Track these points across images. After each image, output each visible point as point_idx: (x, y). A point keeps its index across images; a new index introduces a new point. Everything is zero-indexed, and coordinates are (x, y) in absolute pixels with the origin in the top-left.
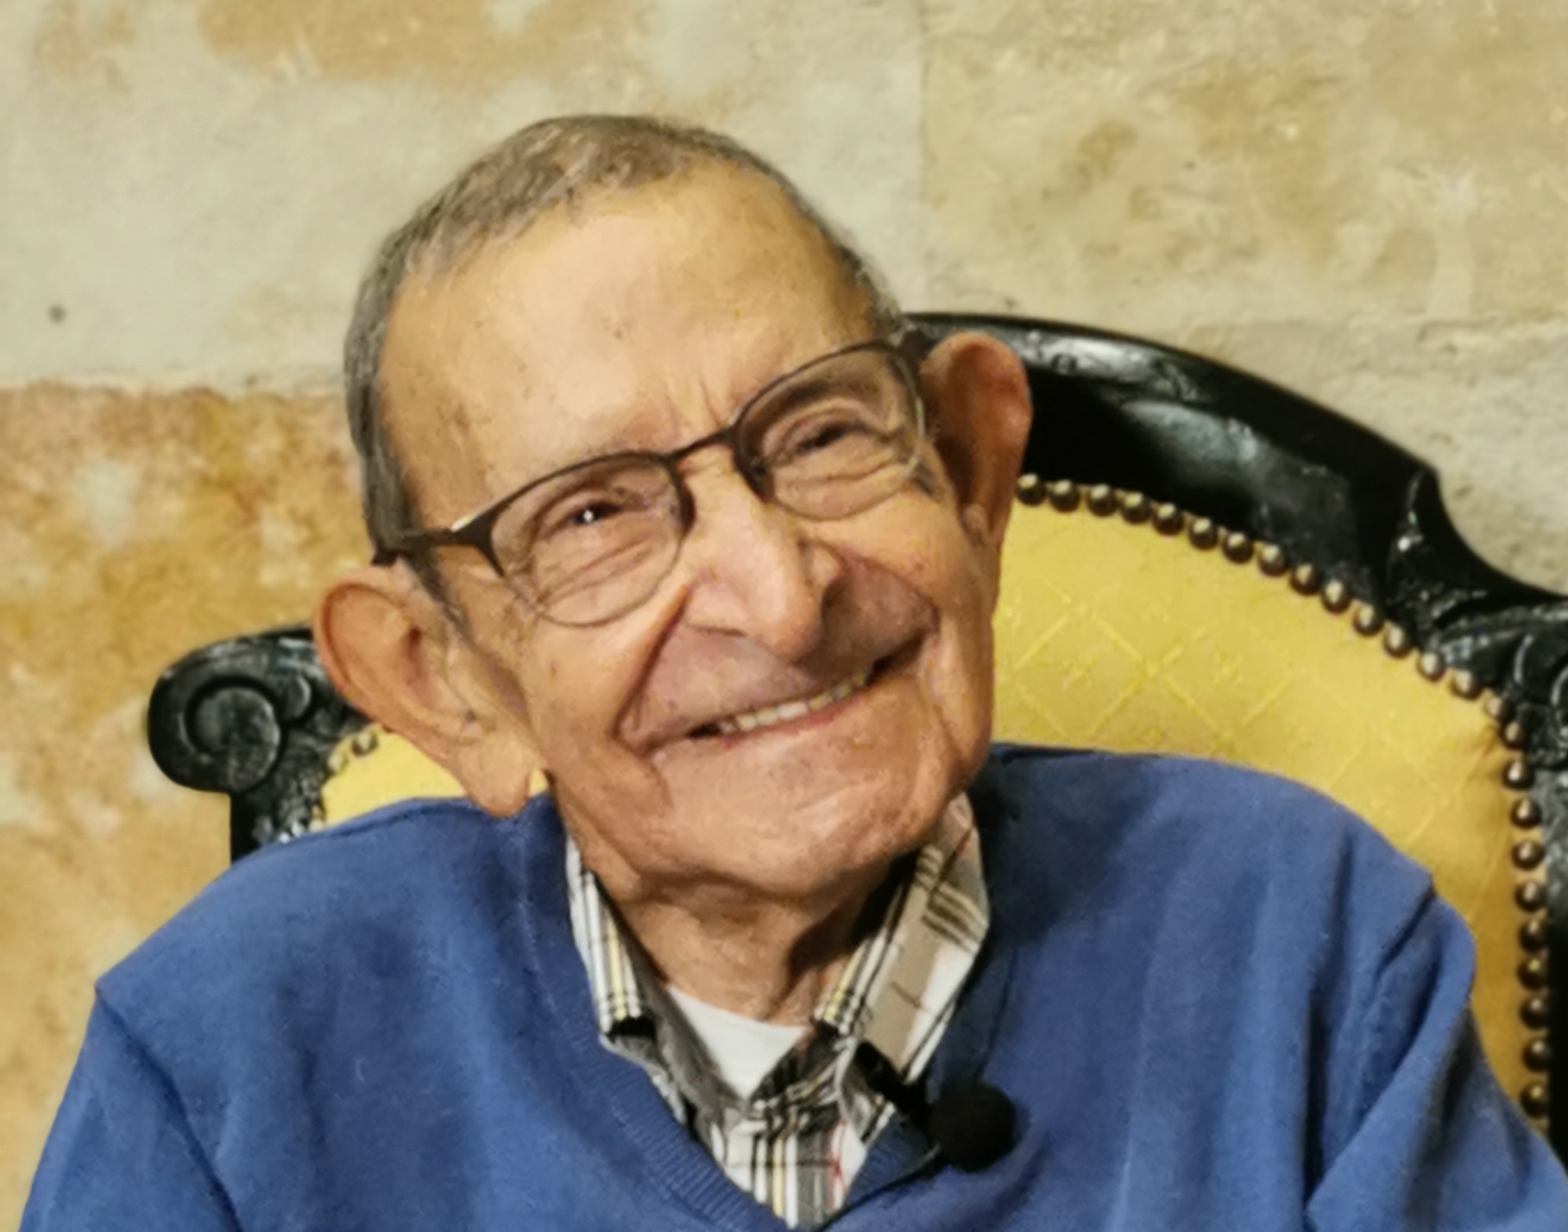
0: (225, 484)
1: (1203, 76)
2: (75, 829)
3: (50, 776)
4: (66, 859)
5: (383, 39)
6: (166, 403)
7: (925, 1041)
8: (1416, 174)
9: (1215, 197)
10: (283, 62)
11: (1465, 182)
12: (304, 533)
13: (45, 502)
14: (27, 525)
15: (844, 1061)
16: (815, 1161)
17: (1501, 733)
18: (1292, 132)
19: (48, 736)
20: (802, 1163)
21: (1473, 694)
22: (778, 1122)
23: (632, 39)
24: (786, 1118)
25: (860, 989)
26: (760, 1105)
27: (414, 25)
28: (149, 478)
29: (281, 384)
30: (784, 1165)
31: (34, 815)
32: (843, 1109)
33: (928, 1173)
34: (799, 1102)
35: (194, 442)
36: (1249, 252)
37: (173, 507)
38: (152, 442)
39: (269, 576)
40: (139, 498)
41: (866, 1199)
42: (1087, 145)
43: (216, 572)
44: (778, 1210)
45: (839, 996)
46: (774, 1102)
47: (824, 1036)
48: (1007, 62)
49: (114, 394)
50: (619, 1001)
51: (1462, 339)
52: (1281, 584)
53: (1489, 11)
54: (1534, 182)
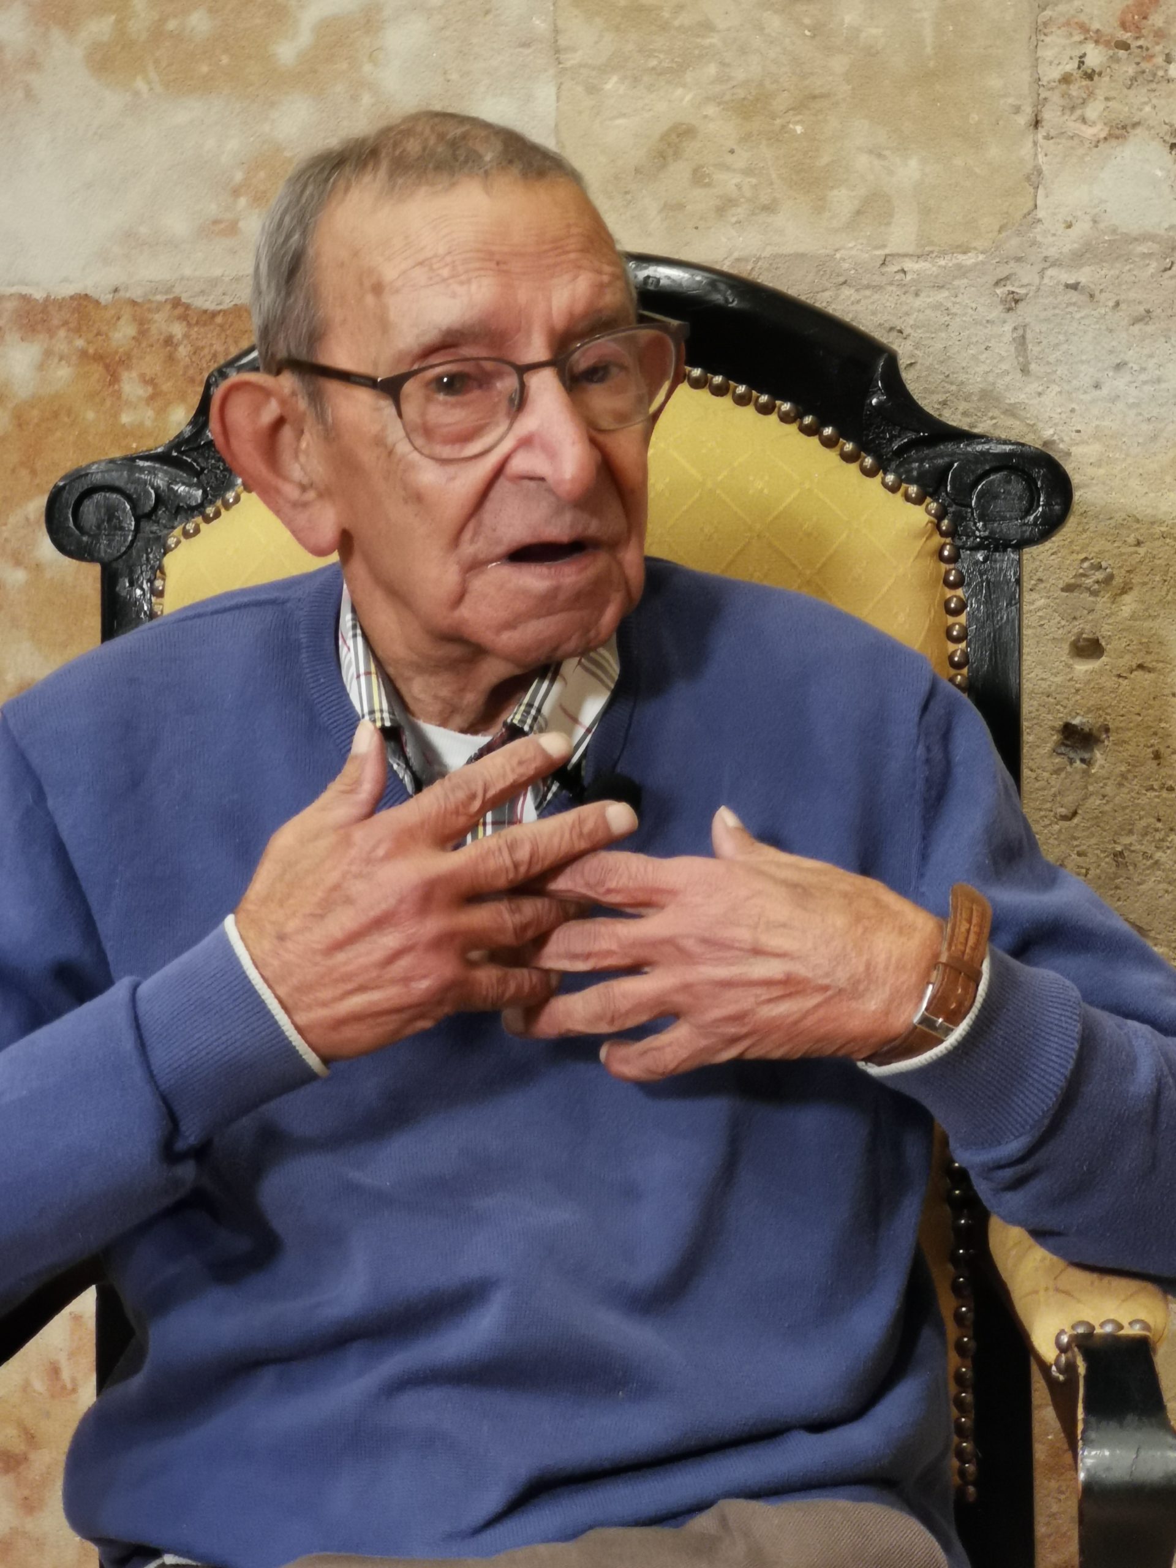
0: (98, 358)
1: (741, 93)
5: (205, 69)
6: (60, 304)
8: (880, 156)
9: (748, 172)
10: (140, 85)
11: (913, 163)
12: (150, 390)
17: (938, 526)
18: (799, 129)
21: (918, 501)
23: (367, 68)
25: (536, 704)
27: (225, 60)
28: (48, 353)
29: (136, 294)
35: (78, 330)
36: (769, 208)
37: (63, 373)
38: (51, 333)
39: (126, 418)
40: (41, 367)
42: (664, 137)
43: (91, 415)
45: (523, 708)
48: (612, 84)
49: (25, 298)
50: (377, 715)
51: (908, 265)
52: (793, 428)
53: (929, 50)
54: (958, 162)
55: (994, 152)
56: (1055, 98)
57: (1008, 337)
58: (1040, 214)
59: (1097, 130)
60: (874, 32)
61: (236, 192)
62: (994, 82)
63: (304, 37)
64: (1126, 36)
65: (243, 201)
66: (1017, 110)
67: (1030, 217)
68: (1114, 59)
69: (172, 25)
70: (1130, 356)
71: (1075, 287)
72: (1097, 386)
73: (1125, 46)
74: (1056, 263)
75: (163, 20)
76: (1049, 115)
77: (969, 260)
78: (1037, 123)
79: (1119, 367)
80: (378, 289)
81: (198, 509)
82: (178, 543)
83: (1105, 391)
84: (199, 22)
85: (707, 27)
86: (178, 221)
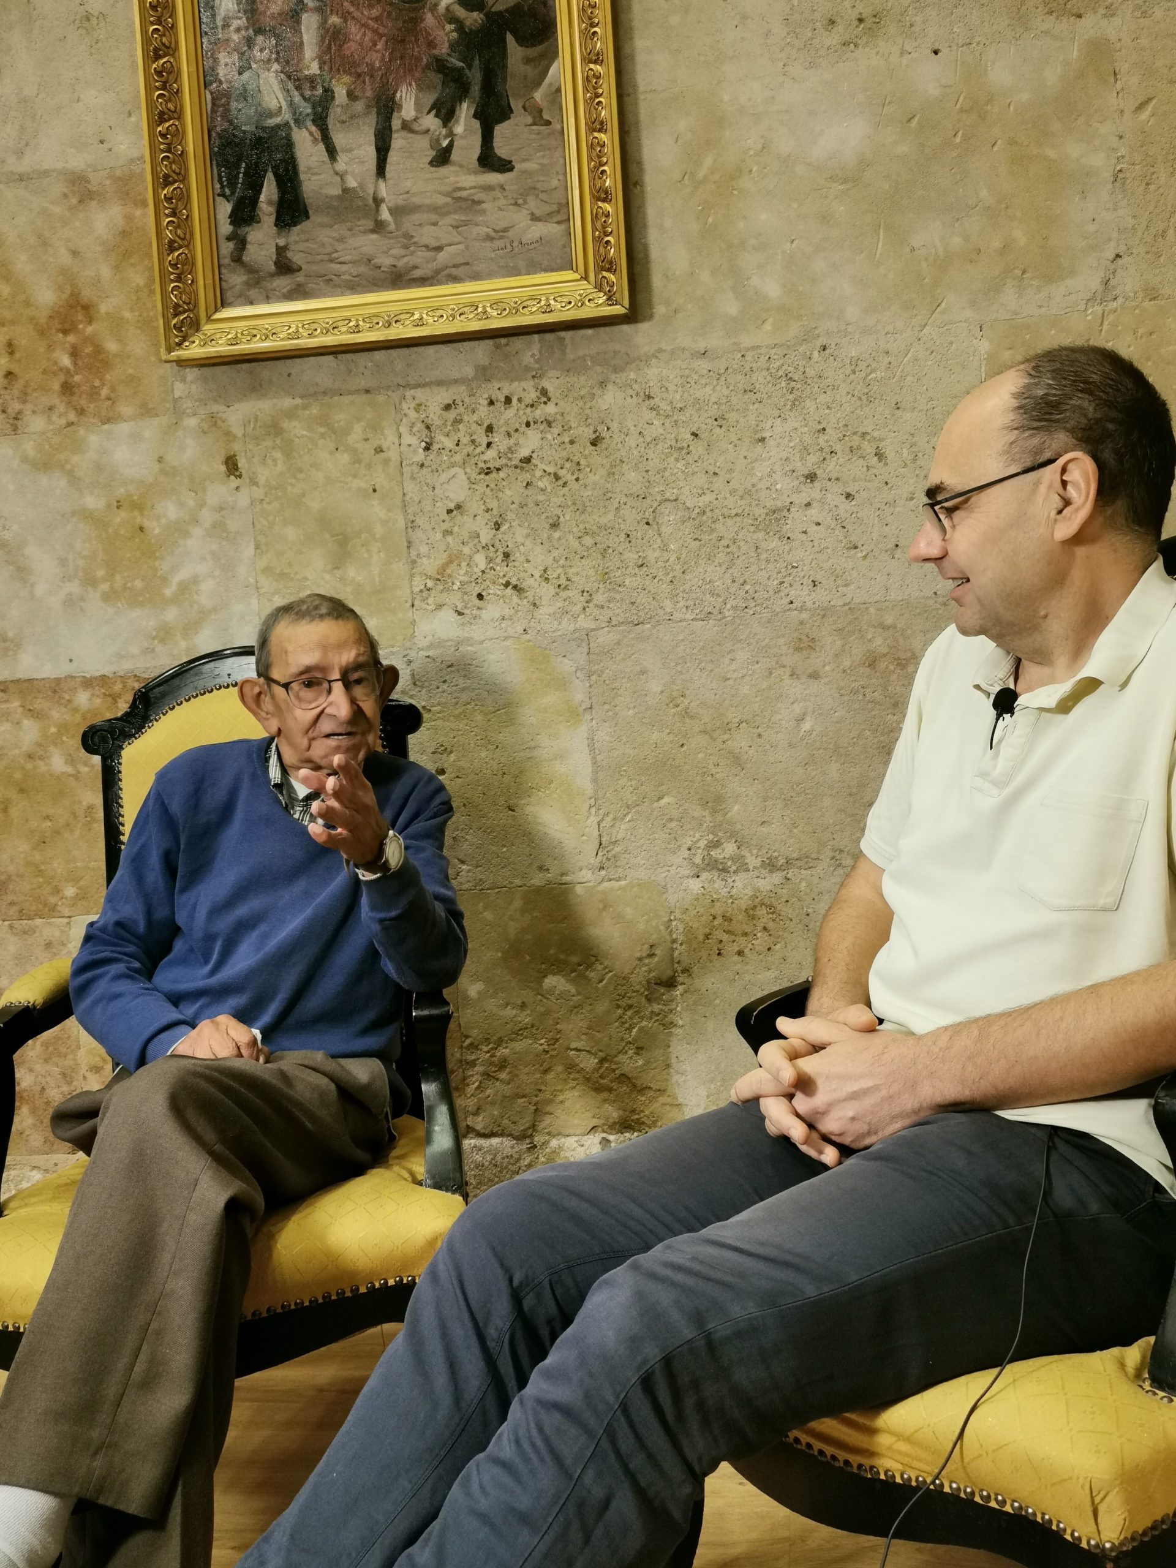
0: (110, 695)
2: (79, 772)
3: (73, 760)
4: (77, 779)
5: (141, 599)
6: (96, 678)
10: (120, 605)
11: (375, 619)
13: (70, 702)
14: (65, 707)
19: (72, 753)
23: (195, 597)
27: (148, 596)
28: (93, 695)
29: (121, 673)
31: (69, 770)
35: (102, 687)
38: (93, 688)
40: (90, 699)
49: (84, 677)
53: (377, 583)
54: (389, 619)
55: (400, 615)
56: (418, 597)
57: (409, 673)
58: (416, 634)
59: (432, 607)
60: (359, 579)
61: (154, 639)
62: (399, 593)
63: (174, 587)
64: (439, 577)
65: (156, 641)
66: (407, 602)
67: (413, 636)
68: (436, 584)
69: (129, 585)
70: (447, 678)
71: (428, 657)
72: (438, 688)
73: (439, 580)
74: (422, 650)
75: (125, 584)
76: (416, 603)
77: (394, 650)
78: (413, 605)
79: (445, 681)
82: (126, 747)
83: (440, 690)
84: (138, 583)
85: (306, 579)
86: (134, 650)
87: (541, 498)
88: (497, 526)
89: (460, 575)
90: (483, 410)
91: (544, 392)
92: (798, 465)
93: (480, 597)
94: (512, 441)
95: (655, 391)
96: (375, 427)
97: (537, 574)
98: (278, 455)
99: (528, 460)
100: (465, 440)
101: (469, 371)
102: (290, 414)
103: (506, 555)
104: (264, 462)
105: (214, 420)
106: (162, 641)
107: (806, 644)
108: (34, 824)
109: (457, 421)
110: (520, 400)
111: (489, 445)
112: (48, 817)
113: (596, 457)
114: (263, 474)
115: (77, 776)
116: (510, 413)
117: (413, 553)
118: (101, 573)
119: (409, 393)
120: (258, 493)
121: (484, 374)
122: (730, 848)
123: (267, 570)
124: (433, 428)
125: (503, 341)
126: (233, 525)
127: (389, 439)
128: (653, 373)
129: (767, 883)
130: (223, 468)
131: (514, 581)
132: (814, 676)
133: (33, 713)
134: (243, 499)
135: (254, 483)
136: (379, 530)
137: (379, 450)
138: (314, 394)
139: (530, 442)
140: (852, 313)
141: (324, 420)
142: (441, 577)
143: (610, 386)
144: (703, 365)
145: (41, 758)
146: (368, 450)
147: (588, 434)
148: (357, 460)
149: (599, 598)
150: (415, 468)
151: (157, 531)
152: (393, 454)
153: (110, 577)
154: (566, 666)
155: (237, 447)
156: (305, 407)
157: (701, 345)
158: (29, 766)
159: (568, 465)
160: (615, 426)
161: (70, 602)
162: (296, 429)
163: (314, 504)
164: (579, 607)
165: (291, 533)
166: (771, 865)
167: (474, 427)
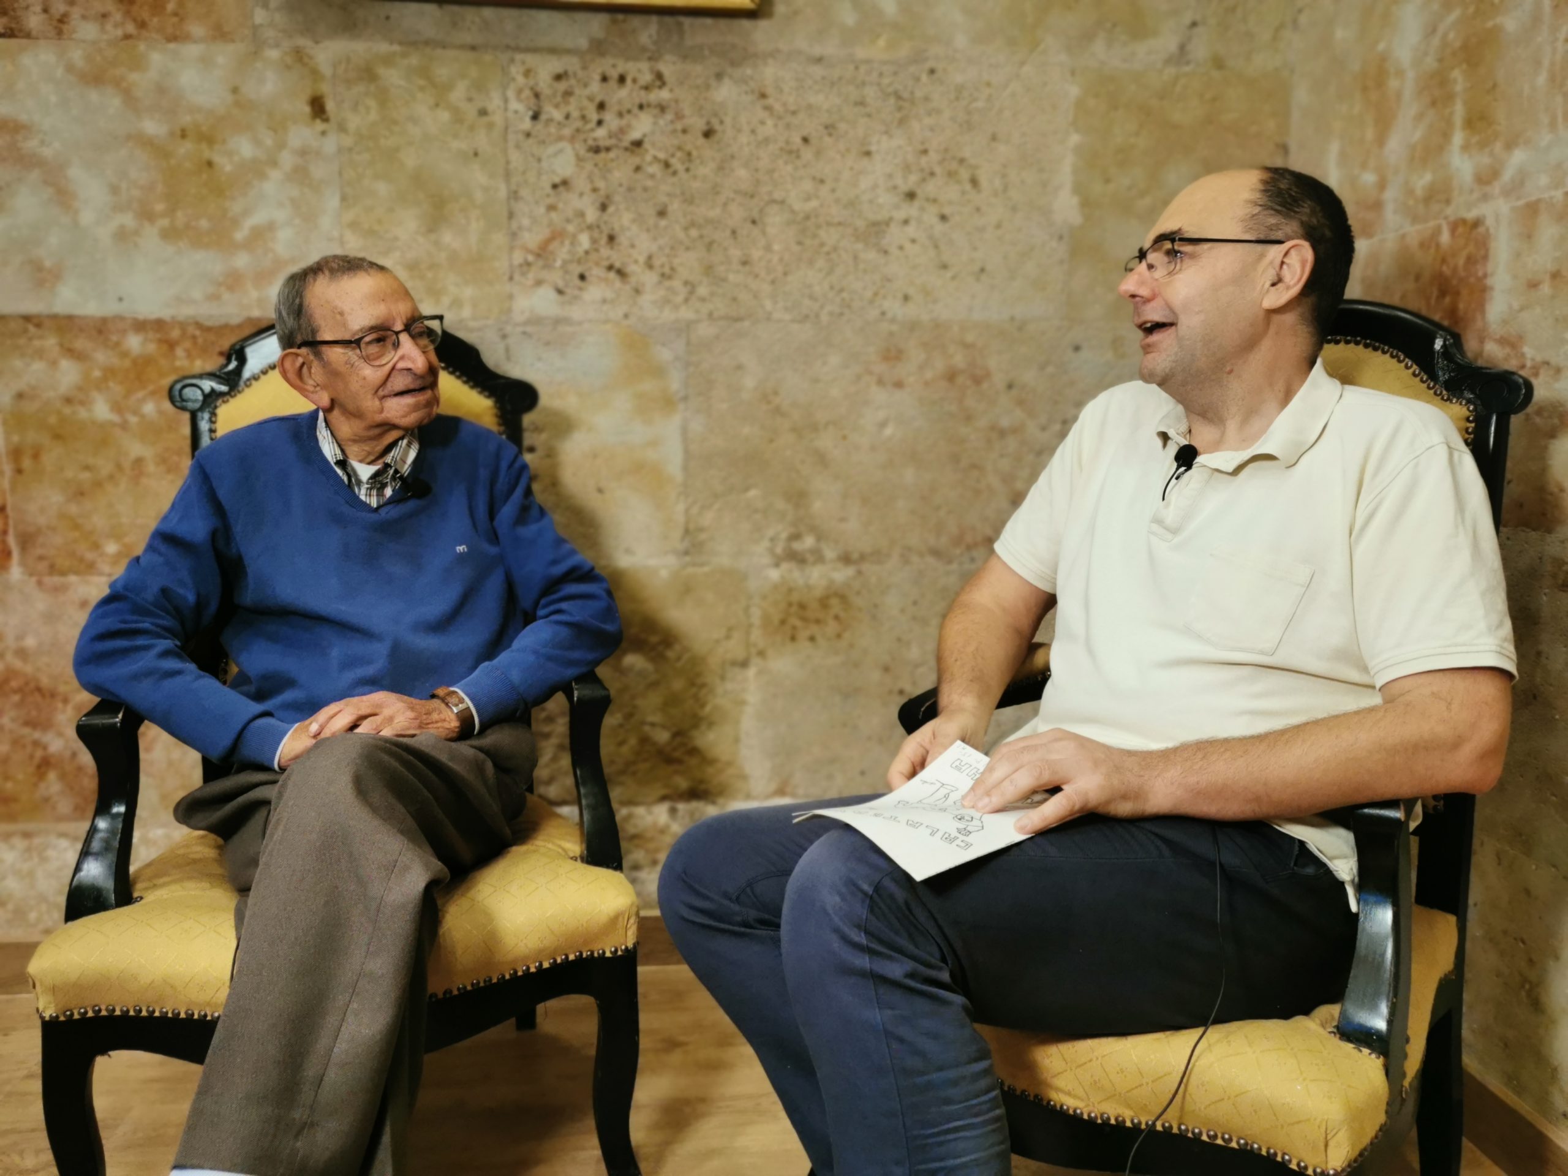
0: (166, 342)
3: (120, 408)
4: (125, 429)
5: (207, 240)
6: (150, 322)
7: (407, 470)
8: (458, 286)
10: (181, 244)
11: (470, 289)
13: (117, 344)
14: (113, 349)
15: (391, 472)
16: (380, 493)
17: (496, 406)
20: (377, 495)
21: (488, 397)
22: (373, 485)
23: (270, 244)
24: (375, 485)
25: (395, 457)
26: (370, 481)
27: (214, 237)
28: (146, 339)
29: (181, 319)
30: (373, 495)
32: (389, 484)
33: (409, 498)
34: (379, 481)
35: (157, 331)
37: (152, 348)
38: (147, 332)
39: (178, 363)
40: (143, 344)
41: (393, 502)
44: (372, 505)
45: (391, 458)
46: (373, 481)
47: (387, 466)
49: (136, 319)
50: (338, 456)
51: (469, 323)
53: (474, 252)
54: (485, 290)
55: (497, 288)
56: (517, 271)
57: (503, 348)
58: (513, 308)
59: (532, 283)
60: (456, 246)
61: (220, 286)
62: (496, 265)
63: (246, 232)
64: (541, 252)
66: (505, 274)
68: (537, 259)
69: (193, 224)
71: (525, 333)
73: (540, 255)
74: (518, 325)
75: (189, 222)
76: (515, 276)
78: (511, 279)
79: (540, 359)
80: (341, 314)
81: (228, 394)
82: (221, 405)
84: (204, 224)
85: (396, 239)
86: (197, 294)
87: (649, 183)
88: (604, 207)
89: (562, 252)
90: (595, 87)
91: (659, 76)
92: (899, 181)
93: (582, 277)
94: (624, 122)
95: (770, 91)
96: (479, 86)
97: (642, 259)
98: (372, 103)
99: (638, 144)
100: (575, 114)
101: (583, 43)
102: (388, 60)
103: (611, 238)
104: (355, 107)
105: (299, 55)
106: (231, 288)
107: (893, 355)
108: (69, 474)
109: (568, 94)
110: (634, 81)
111: (600, 123)
112: (87, 468)
113: (707, 151)
114: (354, 122)
115: (124, 426)
116: (623, 93)
117: (514, 225)
118: (160, 207)
119: (519, 57)
120: (348, 141)
121: (598, 48)
122: (809, 542)
123: (354, 225)
124: (542, 97)
125: (620, 17)
126: (318, 171)
127: (494, 102)
128: (769, 72)
129: (841, 575)
130: (307, 109)
131: (617, 265)
132: (899, 385)
133: (71, 352)
134: (330, 145)
135: (342, 128)
136: (479, 196)
137: (483, 112)
138: (413, 43)
139: (642, 126)
140: (961, 41)
141: (424, 72)
142: (543, 252)
143: (726, 81)
144: (818, 71)
145: (82, 403)
146: (470, 111)
147: (700, 124)
148: (458, 118)
149: (702, 291)
150: (521, 137)
151: (228, 168)
152: (498, 118)
153: (171, 212)
154: (664, 354)
155: (325, 88)
156: (404, 55)
157: (817, 51)
158: (67, 410)
159: (679, 154)
160: (728, 120)
161: (122, 236)
162: (393, 77)
163: (410, 159)
164: (679, 299)
165: (382, 188)
166: (846, 559)
167: (586, 103)
